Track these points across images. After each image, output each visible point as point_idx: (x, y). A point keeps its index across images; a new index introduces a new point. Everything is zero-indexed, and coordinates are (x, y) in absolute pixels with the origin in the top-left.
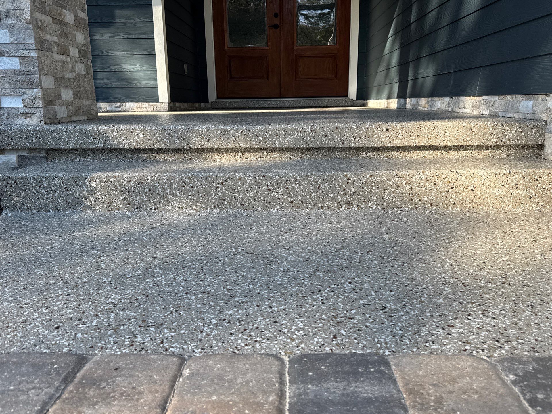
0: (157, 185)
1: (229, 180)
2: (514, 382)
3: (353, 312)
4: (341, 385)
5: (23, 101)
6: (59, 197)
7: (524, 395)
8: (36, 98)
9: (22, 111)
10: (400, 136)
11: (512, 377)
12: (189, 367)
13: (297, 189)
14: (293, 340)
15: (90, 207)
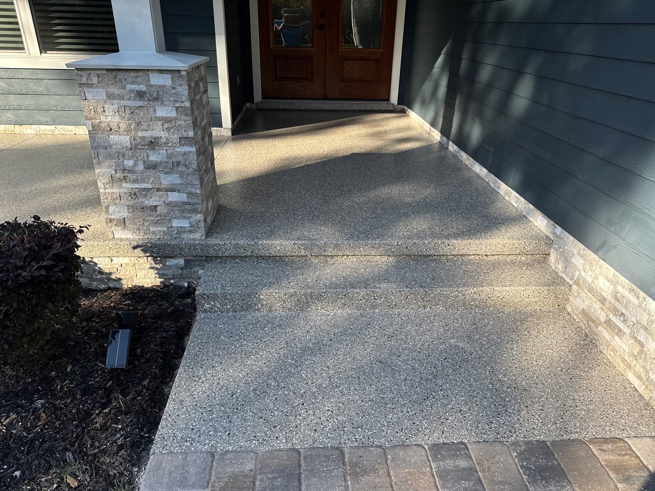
0: (303, 297)
1: (350, 294)
2: (516, 457)
3: (447, 414)
4: (452, 462)
5: (190, 223)
6: (238, 304)
7: (519, 463)
8: (200, 221)
9: (188, 229)
10: (457, 249)
11: (515, 454)
12: (389, 454)
13: (393, 298)
14: (425, 435)
15: (258, 310)
